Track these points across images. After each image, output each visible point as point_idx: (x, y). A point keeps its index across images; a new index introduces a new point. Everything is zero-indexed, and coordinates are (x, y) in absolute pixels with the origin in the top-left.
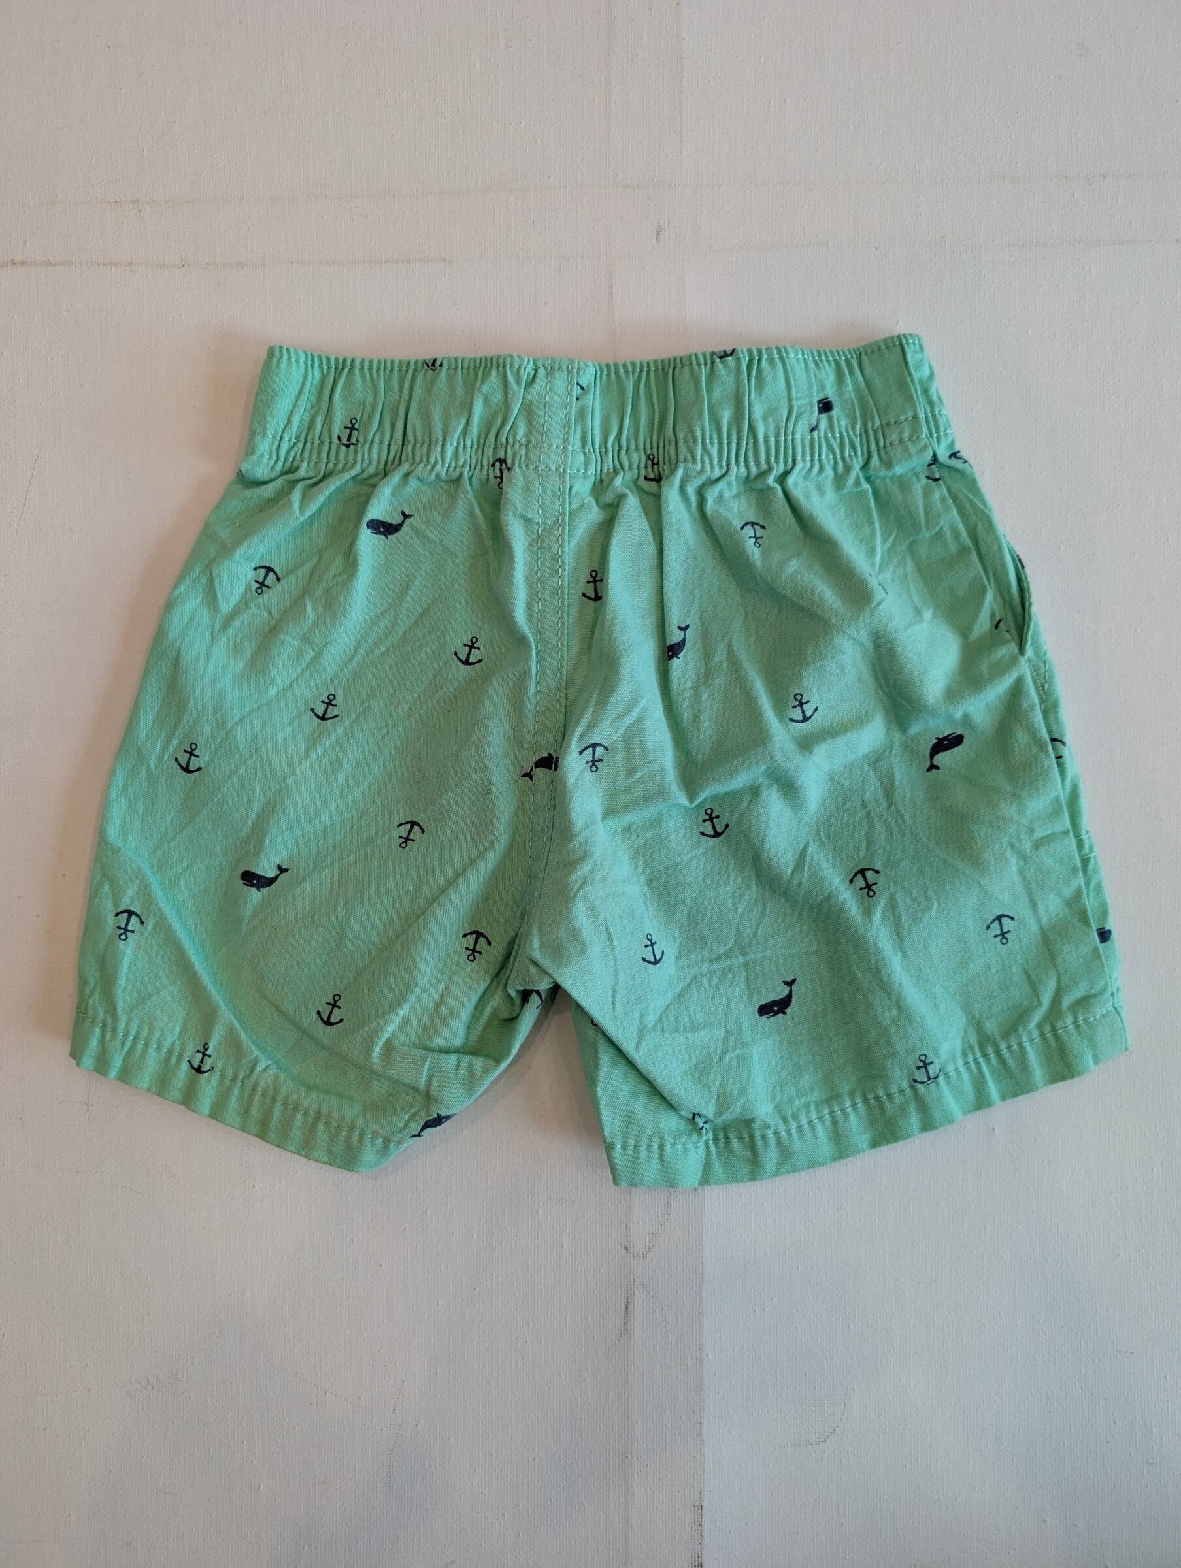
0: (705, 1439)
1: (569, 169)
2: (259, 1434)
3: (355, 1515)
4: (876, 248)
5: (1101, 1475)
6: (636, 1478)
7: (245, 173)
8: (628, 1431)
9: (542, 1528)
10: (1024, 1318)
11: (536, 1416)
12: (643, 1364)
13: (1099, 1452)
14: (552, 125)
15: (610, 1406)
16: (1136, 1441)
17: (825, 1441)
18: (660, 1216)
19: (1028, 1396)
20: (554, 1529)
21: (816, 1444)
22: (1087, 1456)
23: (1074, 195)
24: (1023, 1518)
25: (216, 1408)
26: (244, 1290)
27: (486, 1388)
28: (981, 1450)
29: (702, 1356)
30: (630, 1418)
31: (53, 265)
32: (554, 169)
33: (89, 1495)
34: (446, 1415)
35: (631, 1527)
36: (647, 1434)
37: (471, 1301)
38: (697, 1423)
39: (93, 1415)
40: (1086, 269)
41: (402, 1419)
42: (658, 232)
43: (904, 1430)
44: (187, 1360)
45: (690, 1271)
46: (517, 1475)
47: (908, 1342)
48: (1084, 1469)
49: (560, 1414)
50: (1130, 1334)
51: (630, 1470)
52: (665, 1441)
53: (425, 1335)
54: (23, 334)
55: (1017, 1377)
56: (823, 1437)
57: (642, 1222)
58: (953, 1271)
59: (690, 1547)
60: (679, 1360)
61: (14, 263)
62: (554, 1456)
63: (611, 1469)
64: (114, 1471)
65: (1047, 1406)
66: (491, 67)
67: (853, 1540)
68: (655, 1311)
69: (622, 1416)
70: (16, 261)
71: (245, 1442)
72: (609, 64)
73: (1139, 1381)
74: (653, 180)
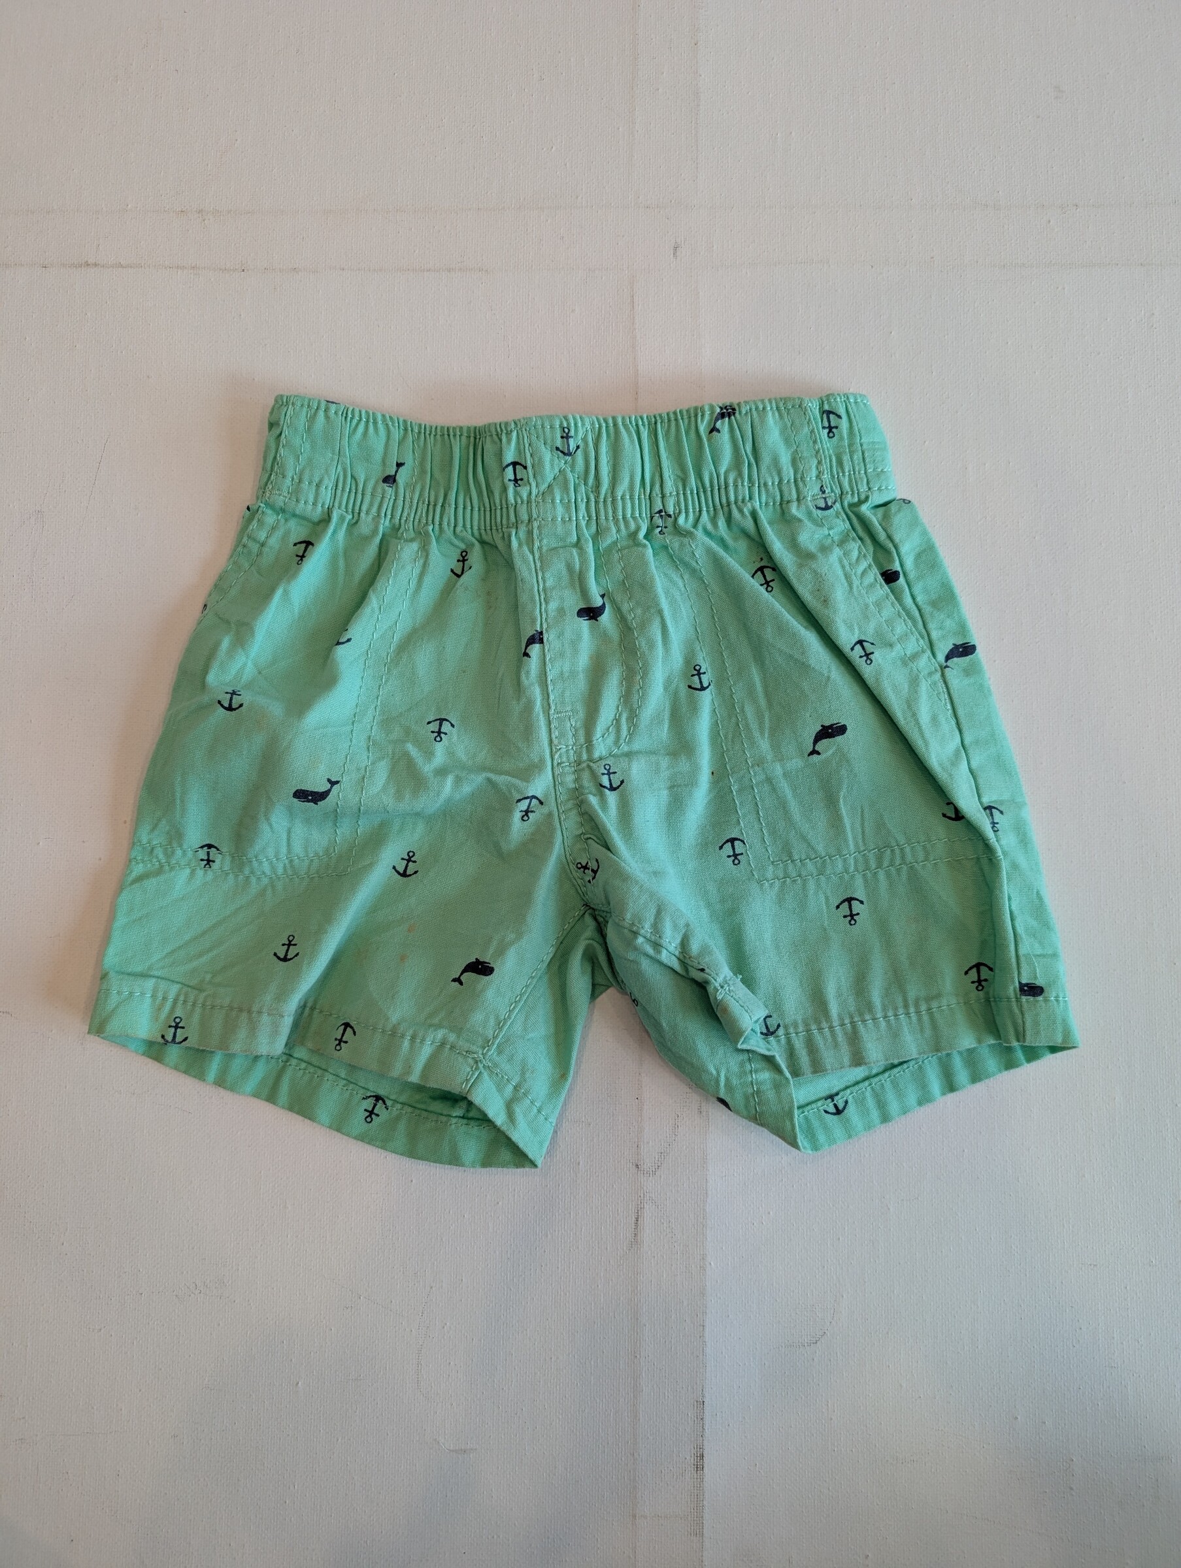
0: (707, 1340)
1: (595, 190)
2: (297, 1335)
3: (385, 1410)
4: (872, 266)
5: (1067, 1377)
6: (644, 1376)
7: (300, 188)
8: (637, 1334)
9: (558, 1421)
10: (998, 1232)
11: (553, 1319)
12: (652, 1272)
13: (1065, 1356)
14: (581, 150)
15: (621, 1310)
16: (1099, 1346)
17: (816, 1343)
18: (668, 1137)
19: (1001, 1304)
20: (568, 1422)
21: (808, 1346)
22: (1055, 1360)
23: (1049, 221)
24: (996, 1415)
25: (259, 1310)
26: (286, 1203)
27: (507, 1294)
28: (958, 1353)
29: (705, 1265)
30: (639, 1321)
31: (123, 267)
32: (582, 189)
33: (140, 1391)
34: (471, 1317)
35: (639, 1420)
36: (654, 1336)
37: (494, 1214)
38: (700, 1326)
39: (145, 1317)
40: (1059, 288)
41: (430, 1321)
42: (676, 248)
43: (888, 1333)
44: (232, 1267)
45: (695, 1188)
46: (535, 1373)
47: (892, 1254)
48: (1052, 1371)
49: (575, 1318)
50: (1094, 1248)
51: (639, 1369)
52: (671, 1342)
53: (452, 1244)
54: (96, 329)
55: (992, 1286)
56: (814, 1339)
57: (652, 1142)
58: (933, 1190)
59: (693, 1439)
60: (685, 1268)
61: (88, 265)
62: (569, 1356)
63: (621, 1367)
64: (163, 1369)
65: (1019, 1313)
66: (526, 97)
67: (841, 1434)
68: (663, 1223)
69: (631, 1319)
70: (89, 263)
71: (285, 1342)
72: (633, 97)
73: (1102, 1292)
74: (671, 201)
